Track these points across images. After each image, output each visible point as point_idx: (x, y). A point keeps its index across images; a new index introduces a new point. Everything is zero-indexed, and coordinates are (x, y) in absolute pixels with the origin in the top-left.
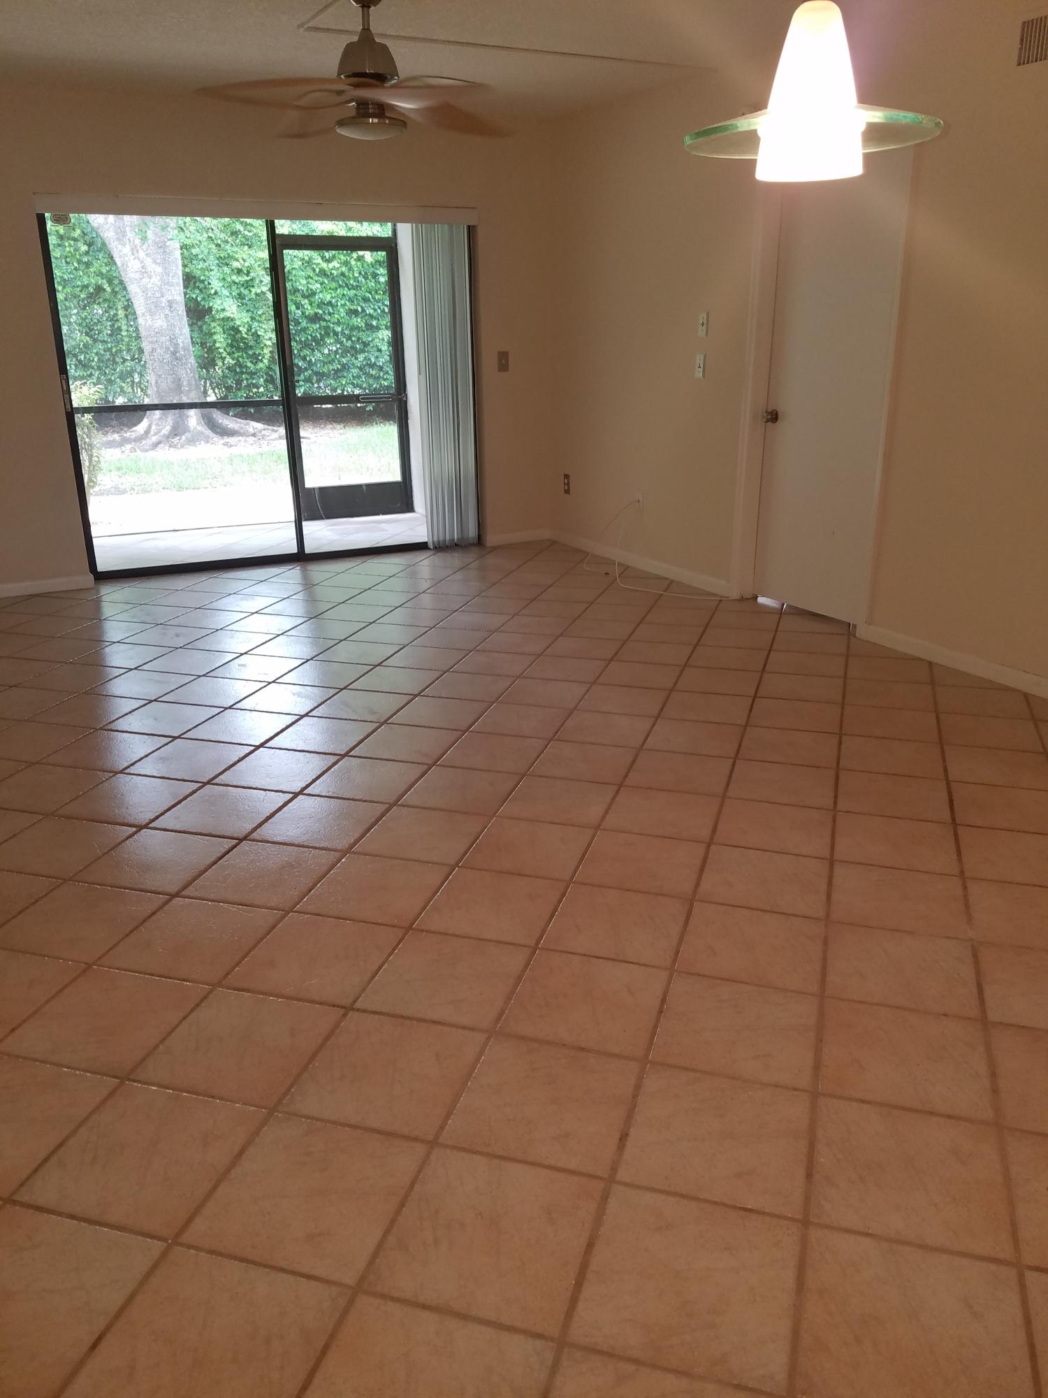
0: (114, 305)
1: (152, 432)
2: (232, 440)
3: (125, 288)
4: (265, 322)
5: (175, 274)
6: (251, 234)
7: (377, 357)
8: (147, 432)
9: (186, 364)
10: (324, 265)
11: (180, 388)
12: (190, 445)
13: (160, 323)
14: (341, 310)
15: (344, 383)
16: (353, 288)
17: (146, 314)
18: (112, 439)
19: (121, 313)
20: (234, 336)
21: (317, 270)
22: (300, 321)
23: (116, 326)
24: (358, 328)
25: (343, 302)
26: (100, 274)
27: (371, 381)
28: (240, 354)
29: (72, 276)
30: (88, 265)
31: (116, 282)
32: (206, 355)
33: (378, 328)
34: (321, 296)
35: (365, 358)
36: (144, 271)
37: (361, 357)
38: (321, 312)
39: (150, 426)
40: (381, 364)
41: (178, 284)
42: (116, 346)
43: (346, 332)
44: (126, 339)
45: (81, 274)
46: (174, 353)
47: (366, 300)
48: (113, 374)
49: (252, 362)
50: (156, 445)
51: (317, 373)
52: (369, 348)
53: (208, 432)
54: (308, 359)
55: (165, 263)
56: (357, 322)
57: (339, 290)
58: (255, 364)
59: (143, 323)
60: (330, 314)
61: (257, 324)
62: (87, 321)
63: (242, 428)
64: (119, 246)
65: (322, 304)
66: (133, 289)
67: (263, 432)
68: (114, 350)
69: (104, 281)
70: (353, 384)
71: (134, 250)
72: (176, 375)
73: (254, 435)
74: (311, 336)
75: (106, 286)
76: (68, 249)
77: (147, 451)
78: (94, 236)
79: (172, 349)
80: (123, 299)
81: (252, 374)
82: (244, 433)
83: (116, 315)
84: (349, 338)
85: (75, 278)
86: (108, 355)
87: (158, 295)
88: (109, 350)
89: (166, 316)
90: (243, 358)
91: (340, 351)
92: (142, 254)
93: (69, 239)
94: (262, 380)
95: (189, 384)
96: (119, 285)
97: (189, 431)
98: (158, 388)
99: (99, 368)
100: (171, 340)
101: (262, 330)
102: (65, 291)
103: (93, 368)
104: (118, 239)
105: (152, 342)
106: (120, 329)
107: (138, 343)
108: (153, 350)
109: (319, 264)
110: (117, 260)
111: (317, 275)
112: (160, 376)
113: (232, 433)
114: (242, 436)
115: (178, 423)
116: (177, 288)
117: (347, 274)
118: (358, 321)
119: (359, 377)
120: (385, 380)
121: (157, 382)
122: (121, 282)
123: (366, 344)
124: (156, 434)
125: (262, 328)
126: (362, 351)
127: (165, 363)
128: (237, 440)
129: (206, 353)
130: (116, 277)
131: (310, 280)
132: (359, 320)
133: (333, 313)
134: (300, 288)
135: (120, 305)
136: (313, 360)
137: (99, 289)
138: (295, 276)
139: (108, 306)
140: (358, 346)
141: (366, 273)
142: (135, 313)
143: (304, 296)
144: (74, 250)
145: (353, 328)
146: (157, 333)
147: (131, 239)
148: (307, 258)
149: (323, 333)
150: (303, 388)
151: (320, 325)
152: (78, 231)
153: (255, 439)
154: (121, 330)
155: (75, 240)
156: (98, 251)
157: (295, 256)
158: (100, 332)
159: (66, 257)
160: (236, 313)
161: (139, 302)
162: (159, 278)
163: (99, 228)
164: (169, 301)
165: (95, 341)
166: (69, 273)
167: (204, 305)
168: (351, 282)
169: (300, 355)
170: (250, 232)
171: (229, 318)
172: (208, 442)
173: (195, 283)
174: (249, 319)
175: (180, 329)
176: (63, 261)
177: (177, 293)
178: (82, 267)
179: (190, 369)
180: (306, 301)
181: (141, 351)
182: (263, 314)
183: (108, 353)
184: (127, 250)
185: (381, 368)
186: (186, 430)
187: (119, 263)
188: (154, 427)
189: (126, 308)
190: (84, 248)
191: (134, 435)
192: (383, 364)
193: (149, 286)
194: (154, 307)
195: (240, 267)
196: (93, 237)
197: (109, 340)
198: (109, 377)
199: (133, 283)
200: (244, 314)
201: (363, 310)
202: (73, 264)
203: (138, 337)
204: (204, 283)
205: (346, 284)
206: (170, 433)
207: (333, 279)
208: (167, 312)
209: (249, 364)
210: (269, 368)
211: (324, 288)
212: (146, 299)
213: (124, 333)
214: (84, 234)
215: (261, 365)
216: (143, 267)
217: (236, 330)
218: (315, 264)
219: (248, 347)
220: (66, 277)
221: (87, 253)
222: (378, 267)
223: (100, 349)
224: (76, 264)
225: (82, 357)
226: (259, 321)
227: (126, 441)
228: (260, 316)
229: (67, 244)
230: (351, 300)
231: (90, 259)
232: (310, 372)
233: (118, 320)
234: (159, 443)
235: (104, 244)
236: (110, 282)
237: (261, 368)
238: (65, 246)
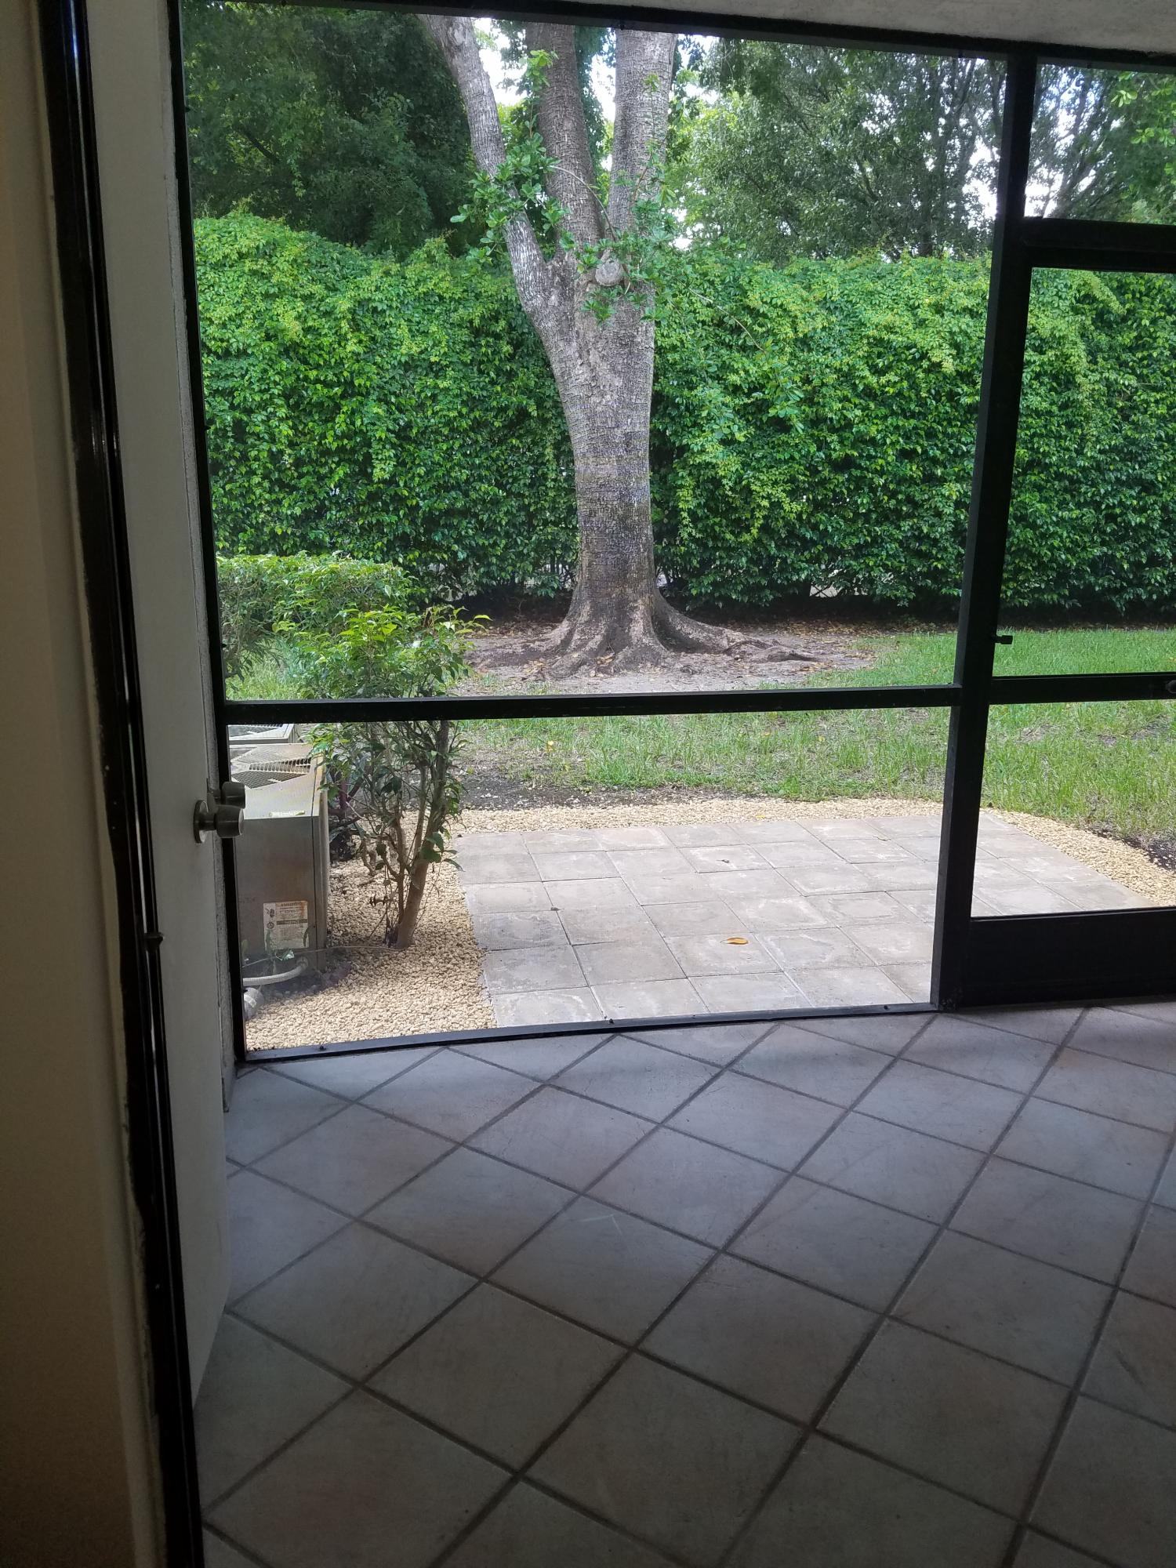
0: (542, 440)
1: (573, 645)
2: (693, 659)
3: (561, 415)
4: (765, 470)
5: (642, 390)
6: (761, 330)
7: (932, 526)
8: (566, 642)
9: (639, 536)
10: (872, 380)
11: (625, 576)
12: (629, 669)
13: (608, 469)
14: (890, 452)
15: (871, 564)
16: (913, 415)
17: (588, 455)
18: (511, 651)
19: (549, 452)
20: (712, 492)
21: (861, 387)
22: (820, 468)
23: (540, 472)
24: (911, 481)
25: (894, 438)
26: (527, 391)
27: (915, 562)
28: (717, 520)
29: (485, 393)
30: (511, 375)
31: (549, 404)
32: (665, 521)
33: (942, 481)
34: (862, 427)
35: (912, 527)
36: (594, 385)
37: (906, 525)
38: (856, 454)
39: (571, 633)
40: (938, 536)
41: (644, 405)
42: (536, 503)
43: (891, 487)
44: (552, 494)
45: (499, 388)
46: (623, 520)
47: (931, 434)
48: (526, 544)
49: (732, 532)
50: (575, 668)
51: (829, 549)
52: (921, 511)
53: (659, 648)
54: (821, 527)
55: (628, 373)
56: (911, 470)
57: (890, 420)
58: (737, 536)
59: (582, 469)
60: (870, 457)
61: (751, 474)
62: (499, 463)
63: (711, 639)
64: (561, 344)
65: (862, 440)
66: (574, 413)
67: (743, 648)
68: (532, 509)
69: (532, 402)
70: (885, 566)
71: (583, 351)
72: (622, 554)
73: (728, 652)
74: (833, 491)
75: (533, 411)
76: (484, 350)
77: (562, 677)
78: (526, 330)
79: (620, 512)
80: (555, 431)
81: (729, 550)
82: (714, 648)
83: (542, 455)
84: (893, 495)
85: (489, 397)
86: (522, 517)
87: (610, 424)
88: (525, 508)
89: (619, 458)
90: (721, 526)
91: (874, 516)
92: (593, 357)
93: (488, 335)
94: (744, 560)
95: (640, 570)
96: (553, 408)
97: (630, 645)
98: (591, 573)
99: (508, 535)
100: (621, 497)
101: (759, 484)
102: (472, 416)
103: (499, 534)
104: (561, 332)
105: (591, 501)
106: (544, 477)
107: (569, 500)
108: (592, 513)
109: (863, 378)
110: (556, 368)
111: (858, 396)
112: (597, 555)
113: (692, 647)
114: (709, 653)
115: (615, 629)
116: (643, 414)
117: (906, 394)
118: (913, 470)
119: (895, 556)
120: (938, 560)
121: (590, 565)
122: (557, 405)
123: (916, 505)
124: (578, 648)
125: (758, 479)
126: (909, 516)
127: (606, 535)
128: (701, 659)
129: (667, 517)
130: (549, 396)
131: (847, 404)
132: (914, 468)
133: (876, 457)
134: (830, 415)
135: (550, 440)
136: (830, 529)
137: (523, 414)
138: (824, 396)
139: (533, 441)
140: (904, 509)
141: (938, 393)
142: (570, 452)
143: (833, 430)
144: (493, 353)
145: (902, 480)
146: (601, 486)
147: (582, 331)
148: (845, 369)
149: (852, 487)
150: (806, 573)
151: (850, 474)
152: (503, 323)
153: (730, 658)
154: (546, 479)
155: (497, 337)
156: (528, 355)
157: (827, 366)
158: (516, 479)
159: (481, 362)
160: (721, 455)
161: (579, 436)
162: (616, 397)
163: (533, 314)
164: (626, 435)
165: (509, 493)
166: (482, 389)
167: (674, 443)
168: (912, 407)
169: (809, 521)
170: (761, 326)
171: (708, 464)
172: (656, 665)
173: (666, 408)
174: (739, 467)
175: (638, 479)
176: (475, 369)
177: (640, 423)
178: (502, 380)
179: (644, 545)
180: (835, 437)
181: (572, 511)
182: (763, 457)
183: (523, 513)
184: (572, 350)
185: (935, 542)
186: (626, 642)
187: (557, 372)
188: (576, 636)
189: (557, 446)
190: (507, 349)
191: (544, 647)
192: (941, 537)
193: (599, 409)
194: (602, 445)
195: (739, 383)
196: (523, 333)
197: (527, 494)
198: (521, 548)
199: (574, 405)
200: (733, 458)
201: (925, 452)
202: (488, 374)
203: (571, 491)
204: (678, 408)
205: (903, 410)
206: (601, 646)
207: (883, 403)
208: (621, 452)
209: (728, 536)
210: (758, 541)
211: (868, 417)
212: (592, 430)
213: (550, 484)
214: (511, 328)
215: (746, 537)
216: (594, 378)
217: (717, 482)
218: (858, 377)
219: (732, 509)
220: (475, 393)
221: (511, 358)
222: (959, 383)
223: (512, 506)
224: (492, 374)
225: (485, 517)
226: (754, 469)
227: (530, 655)
228: (758, 460)
229: (483, 343)
230: (907, 438)
231: (514, 367)
232: (820, 548)
233: (543, 464)
234: (582, 663)
235: (539, 344)
236: (540, 405)
237: (746, 542)
238: (481, 346)
